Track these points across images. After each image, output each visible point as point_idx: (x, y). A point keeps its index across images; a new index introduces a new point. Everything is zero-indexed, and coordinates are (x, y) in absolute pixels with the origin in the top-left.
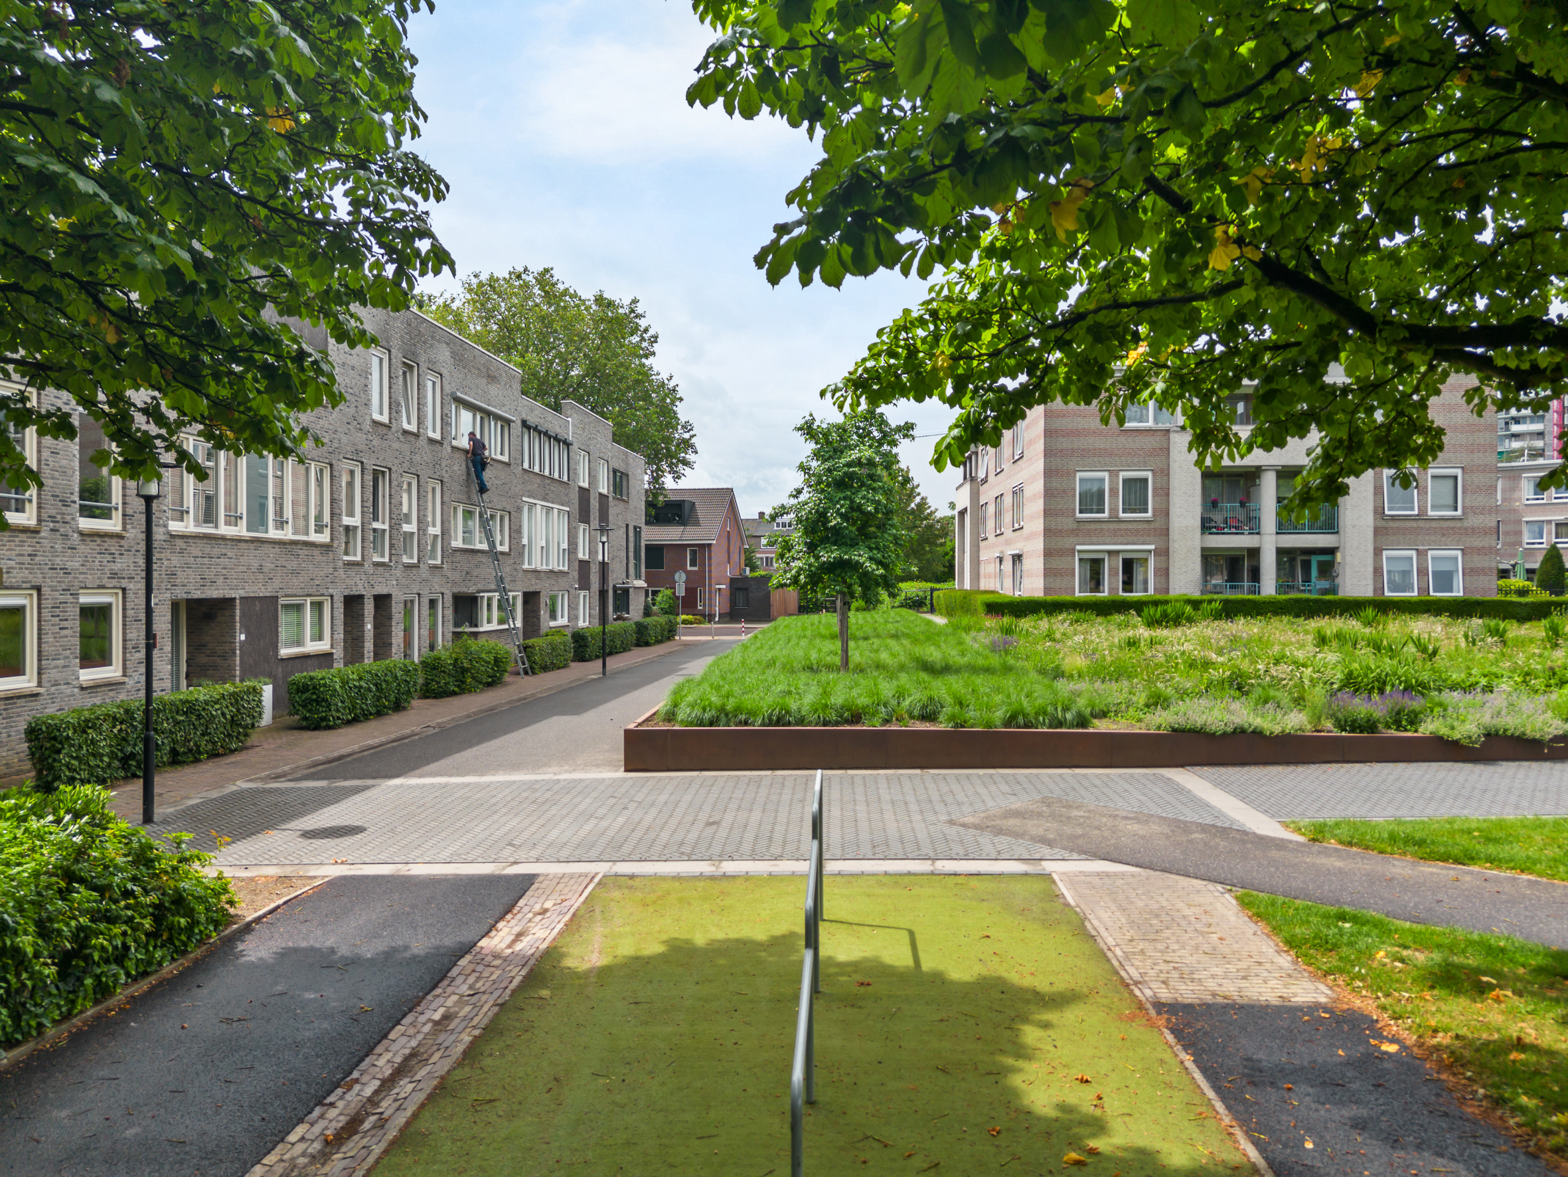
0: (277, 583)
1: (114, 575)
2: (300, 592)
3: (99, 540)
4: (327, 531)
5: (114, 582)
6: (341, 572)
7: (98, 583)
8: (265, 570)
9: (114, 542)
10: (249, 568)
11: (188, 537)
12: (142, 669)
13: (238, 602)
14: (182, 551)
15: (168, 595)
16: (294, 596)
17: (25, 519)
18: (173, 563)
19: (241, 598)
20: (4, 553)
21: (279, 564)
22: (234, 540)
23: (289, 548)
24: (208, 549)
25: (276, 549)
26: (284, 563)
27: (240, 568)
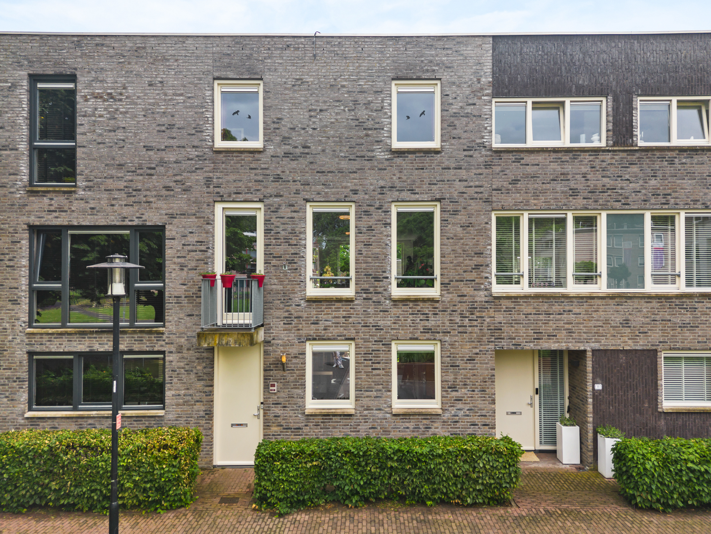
0: (655, 337)
1: (427, 330)
2: (699, 346)
3: (411, 305)
5: (429, 336)
7: (410, 336)
9: (427, 305)
10: (606, 322)
11: (516, 298)
12: (460, 405)
13: (589, 354)
14: (508, 310)
15: (491, 346)
16: (690, 349)
17: (349, 292)
18: (497, 320)
19: (593, 351)
20: (322, 316)
21: (658, 318)
22: (582, 298)
23: (677, 302)
24: (545, 307)
25: (655, 304)
26: (668, 317)
27: (592, 324)
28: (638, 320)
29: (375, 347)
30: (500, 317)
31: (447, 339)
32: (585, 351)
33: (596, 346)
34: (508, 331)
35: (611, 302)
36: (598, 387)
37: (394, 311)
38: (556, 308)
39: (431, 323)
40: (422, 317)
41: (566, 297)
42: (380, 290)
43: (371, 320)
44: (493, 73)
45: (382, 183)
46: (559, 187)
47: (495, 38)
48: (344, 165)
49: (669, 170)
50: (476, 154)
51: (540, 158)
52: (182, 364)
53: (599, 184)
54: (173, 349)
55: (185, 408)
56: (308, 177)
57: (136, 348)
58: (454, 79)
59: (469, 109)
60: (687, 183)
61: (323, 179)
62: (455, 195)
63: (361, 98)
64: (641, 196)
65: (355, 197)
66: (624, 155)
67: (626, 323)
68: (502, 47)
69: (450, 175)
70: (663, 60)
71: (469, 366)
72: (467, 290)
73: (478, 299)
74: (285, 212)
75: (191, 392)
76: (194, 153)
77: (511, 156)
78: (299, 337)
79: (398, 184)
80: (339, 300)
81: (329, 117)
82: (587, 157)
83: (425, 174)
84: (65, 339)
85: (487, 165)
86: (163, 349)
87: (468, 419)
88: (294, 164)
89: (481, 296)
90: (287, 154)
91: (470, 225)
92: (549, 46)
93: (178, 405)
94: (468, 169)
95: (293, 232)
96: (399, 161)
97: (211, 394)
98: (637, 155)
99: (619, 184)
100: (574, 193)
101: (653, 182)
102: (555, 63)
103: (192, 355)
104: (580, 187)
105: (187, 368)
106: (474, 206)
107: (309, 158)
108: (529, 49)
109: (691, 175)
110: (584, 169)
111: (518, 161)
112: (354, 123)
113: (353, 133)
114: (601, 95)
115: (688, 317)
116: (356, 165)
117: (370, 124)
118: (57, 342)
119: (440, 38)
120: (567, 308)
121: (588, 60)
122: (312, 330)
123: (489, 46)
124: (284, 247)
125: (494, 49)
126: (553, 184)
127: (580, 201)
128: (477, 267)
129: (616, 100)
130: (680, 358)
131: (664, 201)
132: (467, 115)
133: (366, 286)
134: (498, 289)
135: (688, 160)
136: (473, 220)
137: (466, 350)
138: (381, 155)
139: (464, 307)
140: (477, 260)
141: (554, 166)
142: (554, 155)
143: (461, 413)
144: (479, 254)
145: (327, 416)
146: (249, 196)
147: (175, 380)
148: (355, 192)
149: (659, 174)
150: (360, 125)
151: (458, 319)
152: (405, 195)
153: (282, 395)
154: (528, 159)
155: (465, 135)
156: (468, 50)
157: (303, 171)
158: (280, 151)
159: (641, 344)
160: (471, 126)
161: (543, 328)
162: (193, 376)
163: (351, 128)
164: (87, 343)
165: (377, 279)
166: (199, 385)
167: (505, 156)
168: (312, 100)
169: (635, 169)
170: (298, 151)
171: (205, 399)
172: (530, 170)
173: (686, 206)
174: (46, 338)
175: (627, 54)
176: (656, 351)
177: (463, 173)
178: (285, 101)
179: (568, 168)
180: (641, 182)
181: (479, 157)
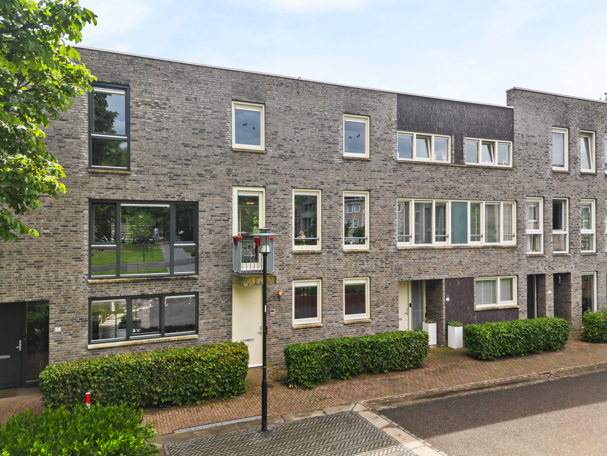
0: (473, 270)
1: (363, 271)
2: (491, 274)
3: (354, 255)
4: (515, 239)
5: (363, 274)
6: (525, 262)
7: (354, 274)
8: (463, 263)
9: (363, 255)
10: (452, 263)
11: (409, 250)
12: (381, 316)
13: (444, 281)
14: (405, 257)
15: (397, 279)
16: (487, 276)
17: (317, 248)
19: (446, 279)
20: (303, 264)
21: (474, 259)
22: (440, 249)
23: (482, 250)
24: (423, 255)
25: (473, 252)
26: (478, 259)
27: (446, 263)
28: (466, 261)
29: (334, 283)
30: (401, 262)
31: (374, 275)
32: (442, 280)
33: (447, 276)
34: (405, 269)
35: (454, 251)
36: (448, 299)
37: (345, 259)
38: (429, 255)
39: (365, 267)
40: (360, 263)
41: (433, 249)
42: (337, 246)
43: (331, 266)
44: (398, 115)
45: (338, 178)
46: (430, 185)
47: (398, 95)
48: (316, 165)
49: (479, 179)
50: (389, 164)
51: (420, 168)
52: (210, 301)
53: (449, 184)
54: (204, 290)
55: (213, 331)
56: (294, 172)
57: (177, 290)
58: (377, 117)
59: (385, 136)
60: (486, 186)
61: (303, 174)
62: (378, 187)
63: (326, 123)
64: (467, 192)
65: (322, 186)
66: (459, 169)
67: (460, 263)
68: (401, 100)
69: (375, 175)
70: (476, 118)
71: (385, 291)
72: (384, 246)
73: (390, 251)
74: (280, 194)
75: (217, 320)
76: (219, 151)
77: (406, 166)
78: (289, 278)
79: (347, 180)
80: (313, 253)
81: (307, 133)
82: (443, 169)
83: (362, 174)
84: (121, 286)
85: (395, 171)
86: (197, 290)
87: (385, 324)
88: (285, 163)
89: (391, 249)
90: (281, 156)
91: (386, 206)
92: (425, 103)
93: (208, 330)
94: (384, 172)
95: (285, 208)
96: (347, 164)
97: (230, 320)
98: (465, 169)
99: (458, 185)
100: (437, 189)
101: (472, 185)
102: (428, 114)
103: (218, 293)
104: (439, 186)
105: (214, 303)
106: (388, 195)
107: (295, 160)
108: (415, 104)
109: (488, 182)
110: (442, 176)
111: (410, 169)
112: (322, 139)
113: (321, 145)
114: (449, 134)
115: (486, 259)
116: (322, 166)
117: (331, 140)
118: (114, 289)
119: (370, 91)
120: (434, 255)
121: (443, 114)
122: (296, 273)
123: (395, 99)
124: (279, 218)
125: (398, 102)
126: (427, 184)
127: (439, 194)
128: (390, 231)
129: (455, 138)
130: (481, 281)
131: (476, 195)
132: (384, 140)
133: (329, 244)
134: (400, 245)
135: (487, 174)
136: (387, 203)
137: (384, 282)
138: (338, 161)
139: (382, 256)
140: (389, 227)
141: (427, 173)
142: (427, 167)
143: (381, 320)
144: (391, 224)
145: (306, 328)
146: (256, 183)
147: (206, 312)
148: (322, 183)
149: (475, 180)
150: (325, 140)
151: (379, 264)
152: (351, 186)
153: (278, 317)
154: (416, 168)
155: (383, 152)
156: (385, 100)
157: (291, 168)
158: (277, 154)
159: (466, 275)
160: (386, 147)
161: (422, 267)
162: (218, 308)
163: (320, 142)
164: (139, 289)
165: (335, 239)
166: (223, 314)
167: (404, 166)
168: (297, 121)
169: (464, 177)
170: (288, 154)
171: (227, 323)
172: (416, 174)
173: (486, 199)
174: (106, 286)
175: (460, 112)
176: (473, 278)
177: (382, 175)
178: (279, 120)
179: (434, 175)
180: (467, 184)
181: (391, 165)
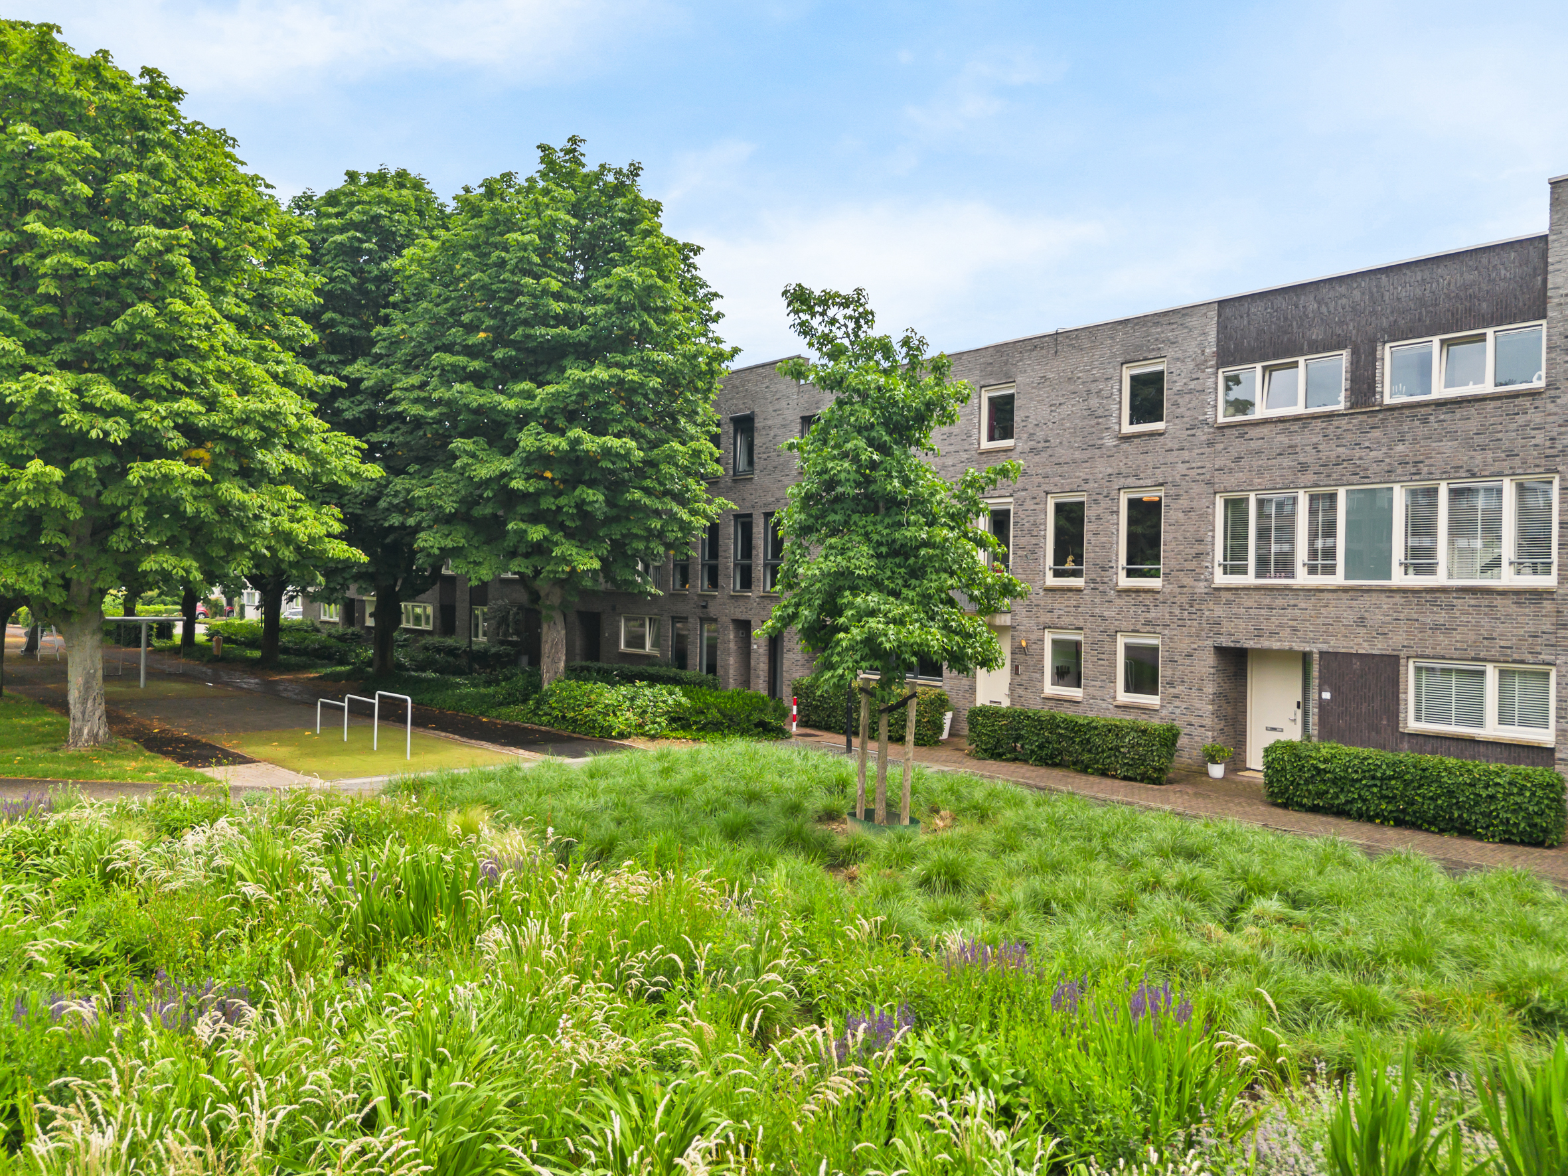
0: (1398, 639)
1: (1148, 622)
3: (1135, 595)
5: (1148, 628)
7: (1134, 628)
9: (1149, 595)
12: (1177, 703)
14: (1228, 603)
15: (1210, 642)
17: (1081, 582)
18: (1217, 613)
20: (1056, 605)
24: (1267, 601)
28: (1376, 618)
29: (1102, 638)
30: (1219, 611)
31: (1166, 632)
32: (1310, 653)
33: (1324, 647)
34: (1227, 626)
35: (1344, 595)
36: (1326, 695)
37: (1119, 602)
38: (1280, 602)
39: (1150, 616)
40: (1143, 608)
41: (1295, 589)
42: (1108, 579)
43: (1097, 610)
44: (1218, 341)
45: (1110, 471)
46: (1287, 462)
47: (1221, 303)
48: (1078, 455)
49: (1421, 431)
50: (1199, 433)
51: (1265, 431)
53: (1333, 454)
56: (1049, 470)
58: (1179, 354)
59: (1192, 385)
60: (1447, 446)
61: (1059, 470)
62: (1178, 478)
63: (1094, 387)
64: (1384, 466)
65: (1086, 487)
66: (1364, 417)
67: (1361, 622)
68: (1228, 311)
69: (1171, 458)
70: (1419, 292)
71: (1187, 662)
72: (1187, 580)
73: (1198, 590)
74: (1029, 505)
76: (965, 456)
77: (1235, 432)
78: (1038, 624)
79: (1124, 470)
80: (1070, 590)
81: (1065, 410)
82: (1320, 424)
83: (1149, 458)
85: (1210, 444)
87: (1185, 718)
88: (1037, 459)
89: (1201, 588)
90: (1032, 450)
91: (1192, 510)
92: (1279, 301)
94: (1190, 450)
95: (1035, 524)
96: (1125, 446)
98: (1381, 416)
100: (1304, 467)
101: (1400, 448)
102: (1286, 319)
104: (1310, 460)
106: (1196, 489)
107: (1049, 451)
108: (1257, 309)
109: (1452, 435)
110: (1315, 440)
111: (1241, 436)
112: (1086, 413)
113: (1086, 422)
114: (1339, 349)
115: (1442, 617)
116: (1087, 454)
117: (1100, 412)
119: (1166, 314)
120: (1292, 602)
122: (1045, 618)
123: (1213, 314)
124: (1028, 538)
125: (1219, 316)
126: (1280, 459)
127: (1310, 477)
128: (1198, 555)
129: (1355, 353)
132: (1190, 392)
133: (1094, 576)
134: (1221, 579)
136: (1195, 504)
137: (1184, 645)
138: (1110, 442)
139: (1184, 599)
140: (1199, 548)
141: (1281, 438)
142: (1281, 426)
143: (1178, 711)
144: (1200, 541)
145: (1060, 700)
146: (1003, 492)
148: (1086, 481)
150: (1092, 414)
151: (1177, 612)
152: (1131, 481)
153: (1024, 677)
154: (1254, 432)
155: (1188, 413)
156: (1193, 322)
157: (1044, 465)
158: (1027, 448)
159: (1379, 647)
160: (1194, 403)
161: (1264, 625)
163: (1084, 418)
165: (1104, 569)
167: (1227, 432)
168: (1053, 395)
170: (1042, 444)
172: (1253, 445)
176: (1398, 657)
177: (1186, 455)
178: (1031, 399)
179: (1297, 439)
181: (1202, 435)
